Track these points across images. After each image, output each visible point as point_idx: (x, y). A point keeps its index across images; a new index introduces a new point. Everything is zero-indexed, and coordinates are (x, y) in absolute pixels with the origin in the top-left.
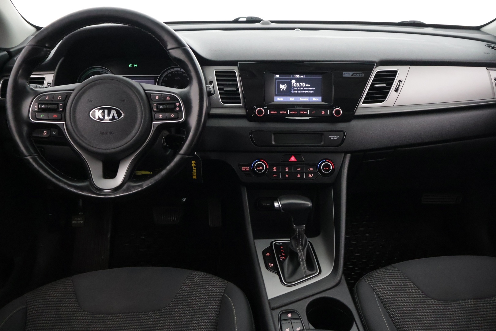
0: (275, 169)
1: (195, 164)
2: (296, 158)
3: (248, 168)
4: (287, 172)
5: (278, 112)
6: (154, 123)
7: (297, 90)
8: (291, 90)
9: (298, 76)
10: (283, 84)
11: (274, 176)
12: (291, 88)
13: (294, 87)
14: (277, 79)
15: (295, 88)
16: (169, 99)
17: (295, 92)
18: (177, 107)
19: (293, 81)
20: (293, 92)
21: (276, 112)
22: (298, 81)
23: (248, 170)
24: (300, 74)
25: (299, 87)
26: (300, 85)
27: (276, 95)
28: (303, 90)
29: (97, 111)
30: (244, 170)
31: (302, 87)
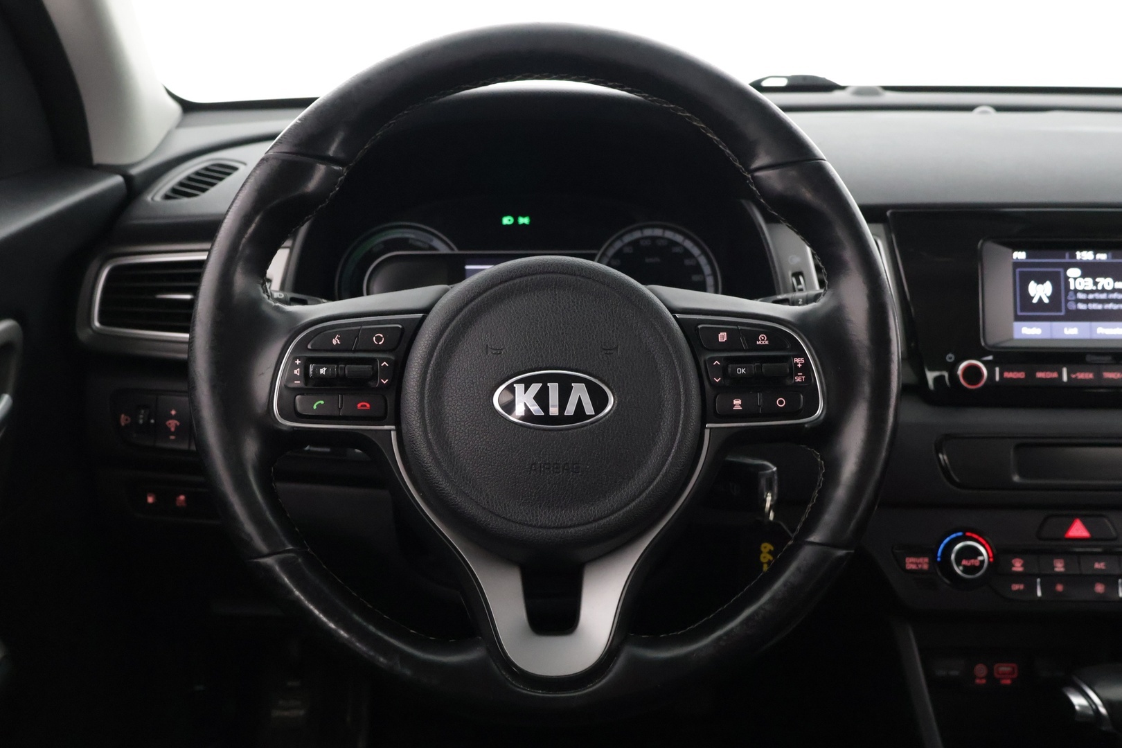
0: (1018, 566)
1: (770, 552)
2: (1088, 527)
3: (926, 560)
4: (1059, 575)
5: (1030, 375)
6: (711, 428)
7: (1086, 301)
8: (1067, 301)
9: (1086, 256)
10: (1040, 281)
11: (1016, 587)
12: (1067, 295)
13: (1076, 291)
14: (1018, 264)
15: (1081, 296)
16: (767, 343)
17: (1081, 306)
18: (799, 370)
19: (1073, 272)
20: (1072, 306)
21: (1021, 375)
22: (1090, 270)
23: (926, 567)
24: (1097, 248)
25: (1092, 292)
26: (1096, 284)
27: (1018, 318)
28: (1108, 301)
29: (519, 388)
30: (914, 567)
31: (1103, 291)
